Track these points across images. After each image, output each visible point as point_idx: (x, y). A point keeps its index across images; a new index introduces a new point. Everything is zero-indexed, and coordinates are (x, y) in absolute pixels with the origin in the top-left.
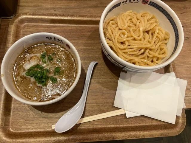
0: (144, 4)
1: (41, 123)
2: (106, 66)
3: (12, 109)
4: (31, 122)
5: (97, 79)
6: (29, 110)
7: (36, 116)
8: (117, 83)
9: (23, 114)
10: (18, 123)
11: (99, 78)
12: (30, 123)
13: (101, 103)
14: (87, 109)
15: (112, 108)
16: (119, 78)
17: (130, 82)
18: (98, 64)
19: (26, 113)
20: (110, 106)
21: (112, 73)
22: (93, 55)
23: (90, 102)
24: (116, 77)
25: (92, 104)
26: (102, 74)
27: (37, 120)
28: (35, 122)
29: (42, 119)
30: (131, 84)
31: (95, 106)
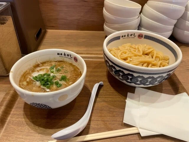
0: (140, 38)
1: (36, 139)
2: (112, 88)
3: (7, 123)
4: (24, 137)
5: (103, 98)
6: (26, 124)
7: (31, 131)
8: (125, 102)
9: (17, 128)
10: (9, 137)
11: (105, 97)
12: (22, 138)
13: (108, 121)
14: (92, 126)
15: (122, 127)
16: (127, 97)
17: (139, 101)
18: (104, 86)
19: (20, 127)
20: (119, 124)
21: (119, 94)
22: (99, 79)
23: (96, 119)
24: (124, 97)
25: (97, 122)
26: (108, 94)
27: (32, 136)
28: (28, 137)
29: (38, 134)
30: (141, 102)
31: (101, 124)
